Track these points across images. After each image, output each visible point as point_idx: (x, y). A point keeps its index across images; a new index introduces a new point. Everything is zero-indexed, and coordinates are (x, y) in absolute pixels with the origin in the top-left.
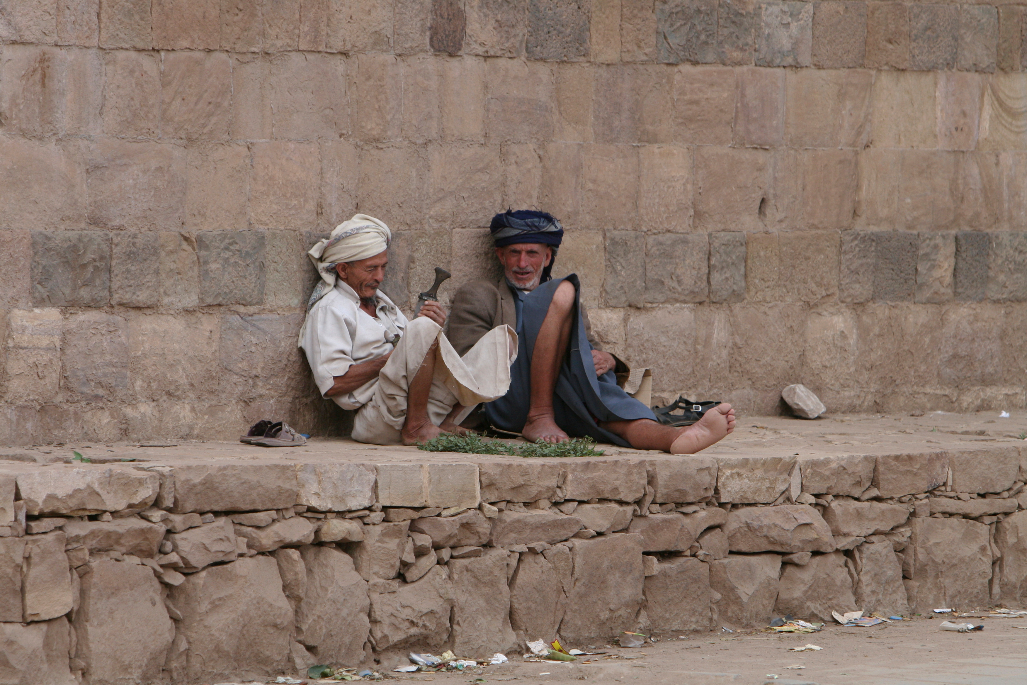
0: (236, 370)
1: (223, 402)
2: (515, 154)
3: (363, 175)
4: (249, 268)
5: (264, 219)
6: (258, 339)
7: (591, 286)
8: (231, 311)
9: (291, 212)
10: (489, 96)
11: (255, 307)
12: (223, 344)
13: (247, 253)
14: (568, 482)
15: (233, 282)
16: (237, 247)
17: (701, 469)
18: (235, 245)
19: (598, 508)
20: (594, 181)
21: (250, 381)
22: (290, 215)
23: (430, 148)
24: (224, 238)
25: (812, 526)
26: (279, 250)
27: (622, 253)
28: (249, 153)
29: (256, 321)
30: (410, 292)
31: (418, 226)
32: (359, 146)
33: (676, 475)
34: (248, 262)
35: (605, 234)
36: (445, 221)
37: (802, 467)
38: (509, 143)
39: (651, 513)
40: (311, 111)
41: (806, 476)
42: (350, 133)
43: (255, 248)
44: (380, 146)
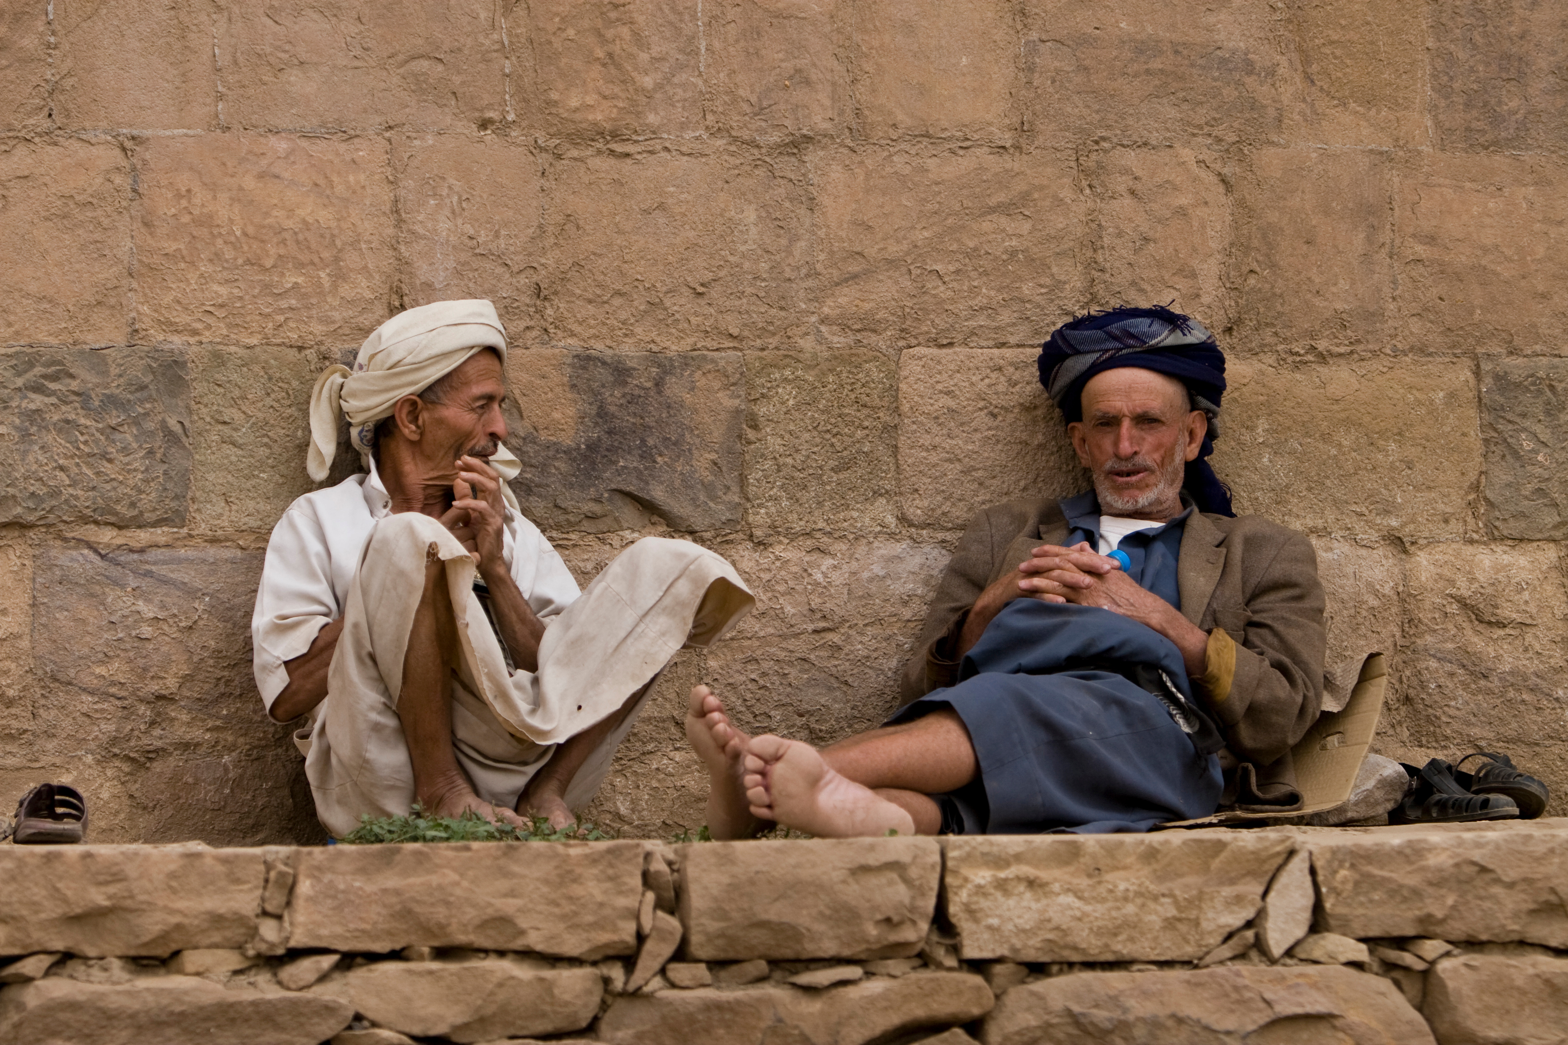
0: (87, 680)
1: (44, 760)
2: (1126, 171)
3: (560, 219)
4: (117, 436)
5: (182, 319)
6: (163, 607)
7: (1429, 488)
8: (65, 540)
9: (284, 304)
10: (1034, 36)
11: (159, 531)
12: (44, 620)
13: (111, 401)
14: (300, 903)
15: (62, 468)
16: (74, 385)
17: (865, 869)
18: (68, 381)
19: (431, 973)
20: (1431, 240)
21: (142, 709)
22: (281, 311)
23: (813, 157)
24: (31, 365)
25: (1338, 1023)
26: (237, 393)
27: (1538, 410)
28: (124, 163)
29: (155, 563)
30: (748, 500)
31: (773, 341)
32: (542, 149)
33: (752, 882)
34: (113, 422)
35: (1478, 366)
36: (874, 331)
37: (1319, 864)
38: (1106, 145)
39: (673, 986)
40: (357, 63)
41: (1333, 890)
42: (511, 117)
43: (143, 388)
44: (619, 148)
